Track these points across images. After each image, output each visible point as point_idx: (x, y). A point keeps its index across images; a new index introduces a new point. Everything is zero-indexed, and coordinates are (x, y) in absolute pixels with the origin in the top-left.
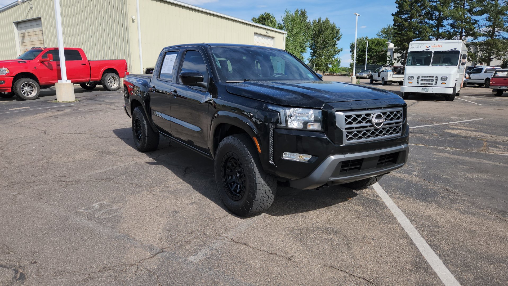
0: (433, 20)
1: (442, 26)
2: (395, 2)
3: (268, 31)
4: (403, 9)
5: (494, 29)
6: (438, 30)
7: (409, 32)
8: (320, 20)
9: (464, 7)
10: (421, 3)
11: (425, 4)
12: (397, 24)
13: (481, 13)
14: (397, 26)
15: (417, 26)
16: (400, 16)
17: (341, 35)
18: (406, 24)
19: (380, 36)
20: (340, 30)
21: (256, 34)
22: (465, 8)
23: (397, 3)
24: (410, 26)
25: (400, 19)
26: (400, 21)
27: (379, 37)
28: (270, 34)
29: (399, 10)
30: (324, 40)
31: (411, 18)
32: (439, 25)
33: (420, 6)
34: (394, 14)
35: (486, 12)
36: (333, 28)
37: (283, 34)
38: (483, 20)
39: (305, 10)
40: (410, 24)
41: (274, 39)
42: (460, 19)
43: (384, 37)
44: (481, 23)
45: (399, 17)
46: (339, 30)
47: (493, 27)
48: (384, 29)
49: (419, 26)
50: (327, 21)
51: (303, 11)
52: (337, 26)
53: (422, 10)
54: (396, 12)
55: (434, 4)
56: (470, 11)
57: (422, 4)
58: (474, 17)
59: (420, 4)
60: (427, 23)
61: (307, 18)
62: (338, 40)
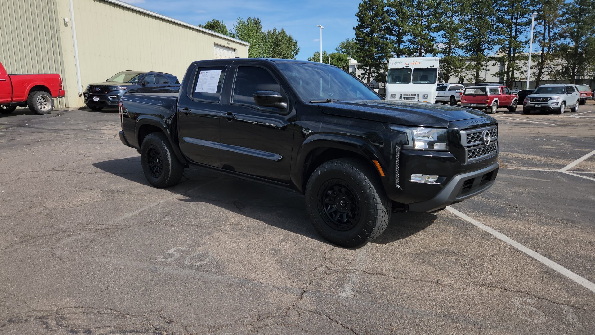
0: (393, 35)
1: (403, 42)
2: (356, 15)
3: (229, 42)
4: (364, 22)
5: (450, 47)
6: (399, 46)
7: (372, 47)
8: (275, 31)
9: (422, 23)
10: (381, 17)
11: (385, 18)
12: (359, 39)
13: (438, 29)
14: (359, 40)
15: (379, 42)
16: (361, 30)
17: (299, 49)
18: (368, 39)
19: (339, 50)
20: (298, 43)
21: (216, 45)
22: (423, 24)
23: (358, 16)
24: (372, 41)
25: (361, 34)
26: (362, 35)
27: (338, 52)
28: (232, 45)
29: (359, 23)
30: (281, 53)
31: (372, 32)
32: (400, 41)
33: (381, 21)
34: (355, 27)
35: (443, 29)
36: (290, 40)
37: (245, 45)
38: (439, 37)
39: (258, 19)
40: (372, 38)
41: (236, 52)
42: (419, 35)
43: (343, 52)
44: (438, 39)
45: (360, 31)
46: (296, 43)
47: (449, 44)
48: (343, 43)
49: (381, 42)
50: (283, 32)
51: (256, 19)
52: (294, 39)
53: (383, 24)
54: (357, 26)
55: (394, 19)
56: (428, 27)
57: (383, 18)
58: (432, 34)
59: (380, 18)
60: (387, 39)
61: (262, 28)
62: (296, 54)
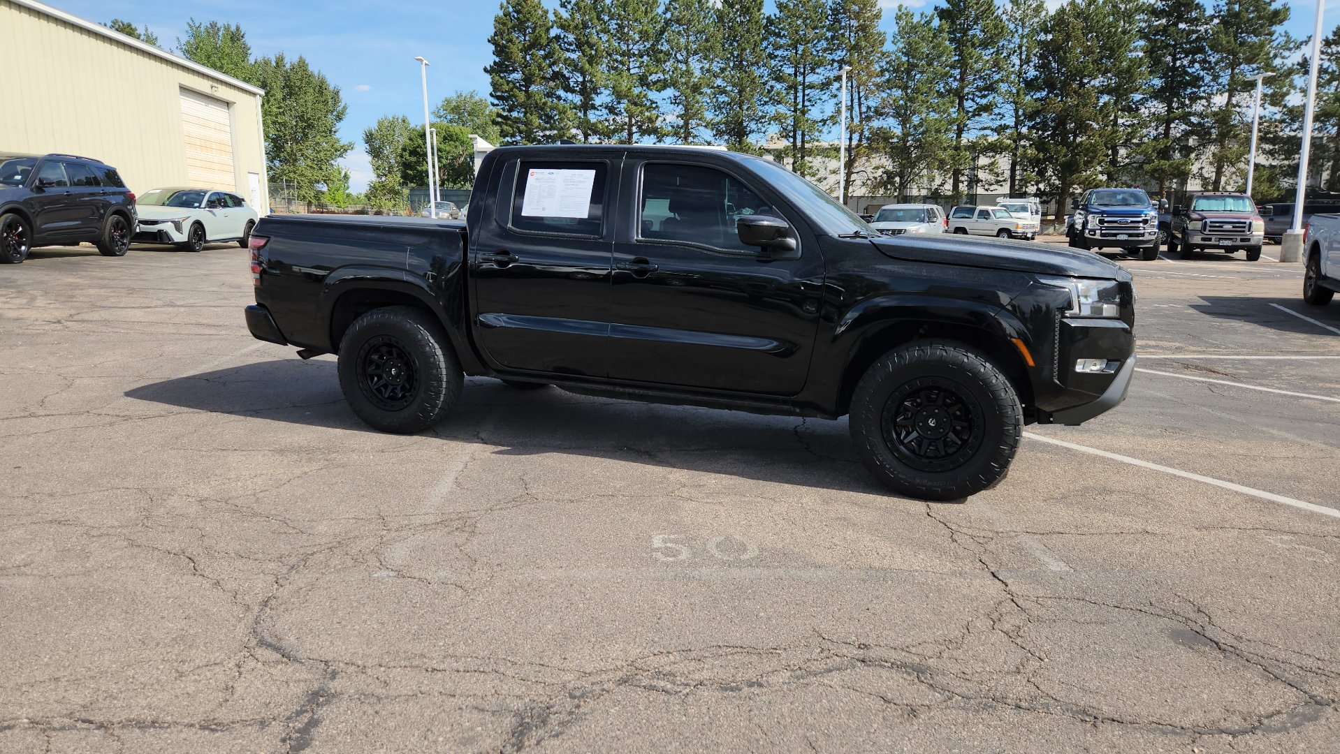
0: (573, 91)
1: (593, 107)
2: (489, 41)
3: (215, 84)
4: (509, 59)
5: (686, 124)
6: (585, 114)
7: (531, 115)
9: (629, 69)
10: (545, 50)
11: (554, 54)
12: (499, 94)
13: (663, 85)
14: (498, 98)
15: (545, 104)
16: (502, 75)
18: (522, 97)
21: (184, 89)
22: (632, 71)
23: (493, 44)
24: (529, 102)
25: (505, 84)
26: (506, 87)
28: (223, 92)
29: (497, 60)
31: (528, 81)
32: (587, 106)
33: (545, 57)
34: (489, 69)
35: (674, 84)
36: (321, 86)
37: (254, 94)
38: (665, 102)
40: (529, 95)
41: (231, 110)
42: (627, 96)
43: (450, 121)
44: (665, 106)
45: (502, 78)
47: (686, 117)
49: (549, 104)
53: (550, 66)
54: (492, 64)
55: (574, 56)
56: (643, 81)
57: (549, 53)
58: (653, 95)
59: (542, 52)
60: (559, 98)
